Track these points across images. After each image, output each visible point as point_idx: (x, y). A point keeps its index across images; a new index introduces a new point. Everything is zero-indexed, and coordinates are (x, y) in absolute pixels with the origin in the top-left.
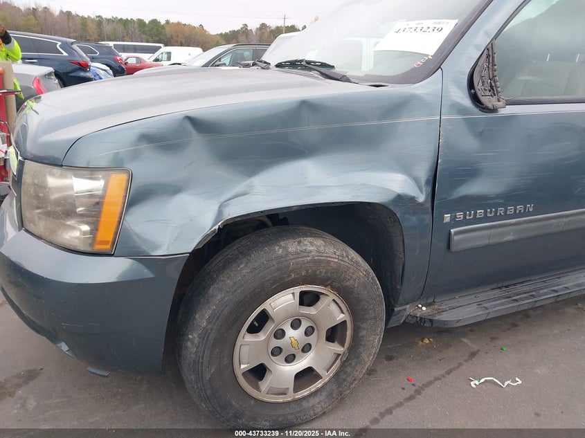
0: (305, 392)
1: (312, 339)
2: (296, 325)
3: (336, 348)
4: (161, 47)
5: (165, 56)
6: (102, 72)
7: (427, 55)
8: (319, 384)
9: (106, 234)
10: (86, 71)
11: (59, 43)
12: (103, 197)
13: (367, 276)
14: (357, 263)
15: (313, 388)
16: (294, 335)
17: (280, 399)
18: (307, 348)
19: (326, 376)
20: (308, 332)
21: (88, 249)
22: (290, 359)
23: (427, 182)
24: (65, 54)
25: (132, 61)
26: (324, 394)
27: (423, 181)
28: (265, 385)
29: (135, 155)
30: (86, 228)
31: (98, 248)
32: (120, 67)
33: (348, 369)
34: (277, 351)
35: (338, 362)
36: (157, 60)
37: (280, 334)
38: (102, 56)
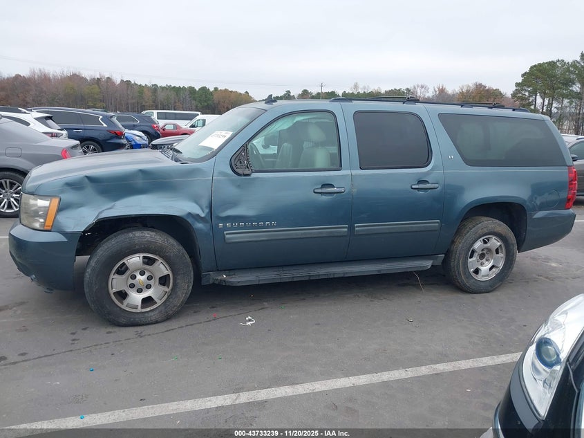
0: (148, 309)
1: (151, 282)
2: (142, 273)
3: (165, 288)
4: (198, 115)
5: (200, 123)
6: (137, 138)
7: (213, 149)
8: (155, 306)
9: (49, 222)
10: (121, 138)
11: (101, 117)
12: (49, 207)
13: (179, 251)
14: (173, 245)
15: (152, 308)
16: (140, 278)
17: (134, 311)
18: (149, 287)
19: (159, 303)
20: (150, 278)
21: (42, 229)
22: (140, 291)
23: (207, 207)
24: (105, 125)
25: (169, 128)
26: (157, 311)
27: (204, 206)
28: (126, 302)
29: (62, 191)
30: (42, 220)
31: (46, 228)
32: (156, 132)
33: (171, 300)
34: (132, 286)
35: (166, 296)
36: (193, 126)
37: (134, 277)
38: (142, 124)
